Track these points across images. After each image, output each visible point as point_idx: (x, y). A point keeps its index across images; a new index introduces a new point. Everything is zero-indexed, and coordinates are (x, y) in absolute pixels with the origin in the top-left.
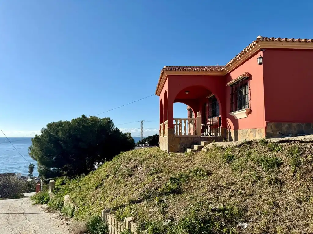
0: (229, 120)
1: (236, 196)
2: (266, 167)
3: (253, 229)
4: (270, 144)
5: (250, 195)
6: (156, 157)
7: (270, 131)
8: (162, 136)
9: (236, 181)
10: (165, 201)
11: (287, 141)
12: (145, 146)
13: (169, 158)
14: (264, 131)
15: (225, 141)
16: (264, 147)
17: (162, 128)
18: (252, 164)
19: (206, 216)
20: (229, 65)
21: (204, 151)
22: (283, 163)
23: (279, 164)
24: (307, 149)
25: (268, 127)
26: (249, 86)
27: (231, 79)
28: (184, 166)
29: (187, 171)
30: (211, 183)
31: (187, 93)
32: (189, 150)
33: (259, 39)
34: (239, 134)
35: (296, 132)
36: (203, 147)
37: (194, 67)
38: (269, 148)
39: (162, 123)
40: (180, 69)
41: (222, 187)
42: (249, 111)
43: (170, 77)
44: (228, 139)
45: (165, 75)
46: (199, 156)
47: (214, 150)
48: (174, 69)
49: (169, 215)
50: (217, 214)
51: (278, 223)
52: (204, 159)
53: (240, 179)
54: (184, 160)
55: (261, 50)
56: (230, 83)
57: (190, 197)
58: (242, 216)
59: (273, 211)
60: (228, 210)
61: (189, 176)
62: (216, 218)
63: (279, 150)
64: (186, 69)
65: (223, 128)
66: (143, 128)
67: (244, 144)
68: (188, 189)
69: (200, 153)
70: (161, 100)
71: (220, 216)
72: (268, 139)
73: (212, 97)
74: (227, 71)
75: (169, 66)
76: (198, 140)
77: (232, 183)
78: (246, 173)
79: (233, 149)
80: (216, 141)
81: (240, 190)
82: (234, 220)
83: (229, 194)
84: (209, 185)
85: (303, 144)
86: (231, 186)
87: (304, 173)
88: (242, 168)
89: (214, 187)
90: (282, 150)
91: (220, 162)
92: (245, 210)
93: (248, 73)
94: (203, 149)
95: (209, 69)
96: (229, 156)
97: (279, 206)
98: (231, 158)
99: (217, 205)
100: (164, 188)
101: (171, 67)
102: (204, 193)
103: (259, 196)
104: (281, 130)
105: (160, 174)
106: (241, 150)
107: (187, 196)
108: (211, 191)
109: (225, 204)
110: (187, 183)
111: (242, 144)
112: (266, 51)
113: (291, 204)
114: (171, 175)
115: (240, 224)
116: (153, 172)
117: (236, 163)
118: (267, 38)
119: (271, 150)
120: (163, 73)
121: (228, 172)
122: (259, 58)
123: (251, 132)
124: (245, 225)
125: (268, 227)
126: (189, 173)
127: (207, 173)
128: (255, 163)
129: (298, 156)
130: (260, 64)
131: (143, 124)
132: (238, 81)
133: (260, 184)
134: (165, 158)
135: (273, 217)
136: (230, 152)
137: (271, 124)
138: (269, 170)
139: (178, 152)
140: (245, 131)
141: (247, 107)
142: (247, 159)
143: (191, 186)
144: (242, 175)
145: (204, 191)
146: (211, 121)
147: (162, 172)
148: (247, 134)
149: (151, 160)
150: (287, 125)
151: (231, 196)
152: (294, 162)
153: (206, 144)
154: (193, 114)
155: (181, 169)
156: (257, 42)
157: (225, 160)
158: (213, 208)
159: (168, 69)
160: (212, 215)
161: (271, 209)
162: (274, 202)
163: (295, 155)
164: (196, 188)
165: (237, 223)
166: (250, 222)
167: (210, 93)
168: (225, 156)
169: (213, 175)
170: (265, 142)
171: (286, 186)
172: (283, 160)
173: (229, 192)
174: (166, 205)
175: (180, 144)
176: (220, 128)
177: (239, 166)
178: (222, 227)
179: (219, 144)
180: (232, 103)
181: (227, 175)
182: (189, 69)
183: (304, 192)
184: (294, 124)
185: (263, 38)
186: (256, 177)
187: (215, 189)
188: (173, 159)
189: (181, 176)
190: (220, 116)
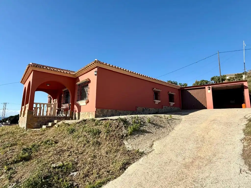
0: (75, 106)
1: (73, 155)
2: (92, 135)
3: (79, 175)
4: (96, 121)
5: (81, 153)
6: (13, 133)
7: (97, 114)
8: (22, 116)
9: (74, 145)
10: (14, 168)
11: (105, 119)
12: (5, 124)
13: (25, 133)
14: (94, 113)
15: (71, 120)
16: (93, 123)
17: (23, 110)
18: (85, 133)
19: (48, 173)
20: (79, 72)
21: (56, 127)
22: (101, 132)
23: (99, 132)
24: (113, 124)
25: (97, 111)
26: (89, 87)
27: (79, 81)
28: (38, 139)
29: (39, 142)
30: (56, 149)
31: (48, 85)
32: (44, 127)
33: (96, 61)
34: (80, 115)
35: (110, 114)
36: (56, 124)
37: (55, 68)
38: (95, 124)
39: (24, 105)
40: (44, 67)
41: (64, 150)
42: (88, 101)
43: (35, 71)
44: (74, 119)
45: (30, 69)
46: (51, 130)
47: (63, 126)
48: (38, 66)
49: (15, 179)
50: (57, 170)
51: (95, 168)
52: (55, 132)
53: (77, 144)
54: (38, 134)
55: (97, 67)
56: (78, 83)
57: (38, 162)
58: (74, 168)
59: (93, 161)
60: (65, 166)
61: (41, 146)
62: (56, 173)
63: (100, 125)
64: (49, 68)
65: (71, 111)
66: (5, 109)
67: (82, 121)
68: (37, 155)
69: (52, 129)
70: (25, 88)
71: (59, 171)
72: (95, 118)
73: (66, 90)
74: (77, 76)
75: (35, 64)
76: (53, 119)
77: (71, 147)
78: (81, 139)
79: (75, 124)
80: (65, 120)
81: (75, 151)
82: (68, 171)
83: (68, 154)
84: (54, 151)
85: (112, 121)
86: (70, 149)
87: (111, 137)
88: (78, 136)
89: (58, 151)
90: (102, 125)
91: (65, 134)
92: (77, 164)
93: (89, 79)
94: (55, 125)
95: (66, 72)
96: (72, 130)
97: (96, 157)
98: (73, 131)
99: (58, 163)
100: (15, 158)
101: (36, 65)
102: (50, 156)
103: (86, 153)
104: (103, 113)
105: (14, 147)
106: (80, 125)
107: (35, 161)
108: (56, 154)
109: (64, 162)
110: (37, 151)
111: (81, 122)
112: (99, 68)
113: (102, 155)
114: (25, 147)
115: (72, 174)
116: (7, 145)
117: (76, 134)
118: (100, 62)
119: (96, 125)
120: (28, 68)
121: (70, 140)
122: (95, 72)
123: (87, 114)
124: (75, 173)
125: (89, 172)
126: (41, 144)
127: (55, 142)
128: (86, 133)
129: (109, 128)
130: (96, 75)
131: (6, 106)
132: (83, 83)
133: (88, 146)
134: (21, 134)
135: (93, 165)
136: (73, 126)
137: (98, 110)
138: (94, 136)
139: (35, 128)
140: (84, 113)
141: (87, 99)
142: (83, 130)
143: (41, 153)
144: (78, 141)
145: (51, 155)
146: (64, 106)
147: (16, 145)
148: (85, 115)
149: (7, 136)
150: (106, 111)
151: (69, 156)
152: (107, 131)
153: (58, 122)
154: (52, 100)
155: (34, 141)
156: (95, 62)
157: (68, 132)
158: (54, 167)
159: (34, 65)
160: (53, 172)
161: (92, 159)
162: (94, 156)
163: (108, 127)
164: (44, 154)
165: (70, 173)
166: (79, 170)
167: (65, 88)
168: (70, 129)
169: (59, 143)
170: (94, 120)
171: (102, 145)
172: (102, 130)
173: (68, 153)
174: (14, 172)
175: (37, 122)
176: (69, 111)
177: (77, 136)
178: (59, 179)
179: (67, 122)
180: (78, 96)
181: (69, 142)
182: (51, 69)
183: (110, 147)
184: (110, 110)
185: (98, 61)
186: (86, 141)
187: (59, 152)
188: (29, 134)
189: (33, 146)
190: (70, 103)
